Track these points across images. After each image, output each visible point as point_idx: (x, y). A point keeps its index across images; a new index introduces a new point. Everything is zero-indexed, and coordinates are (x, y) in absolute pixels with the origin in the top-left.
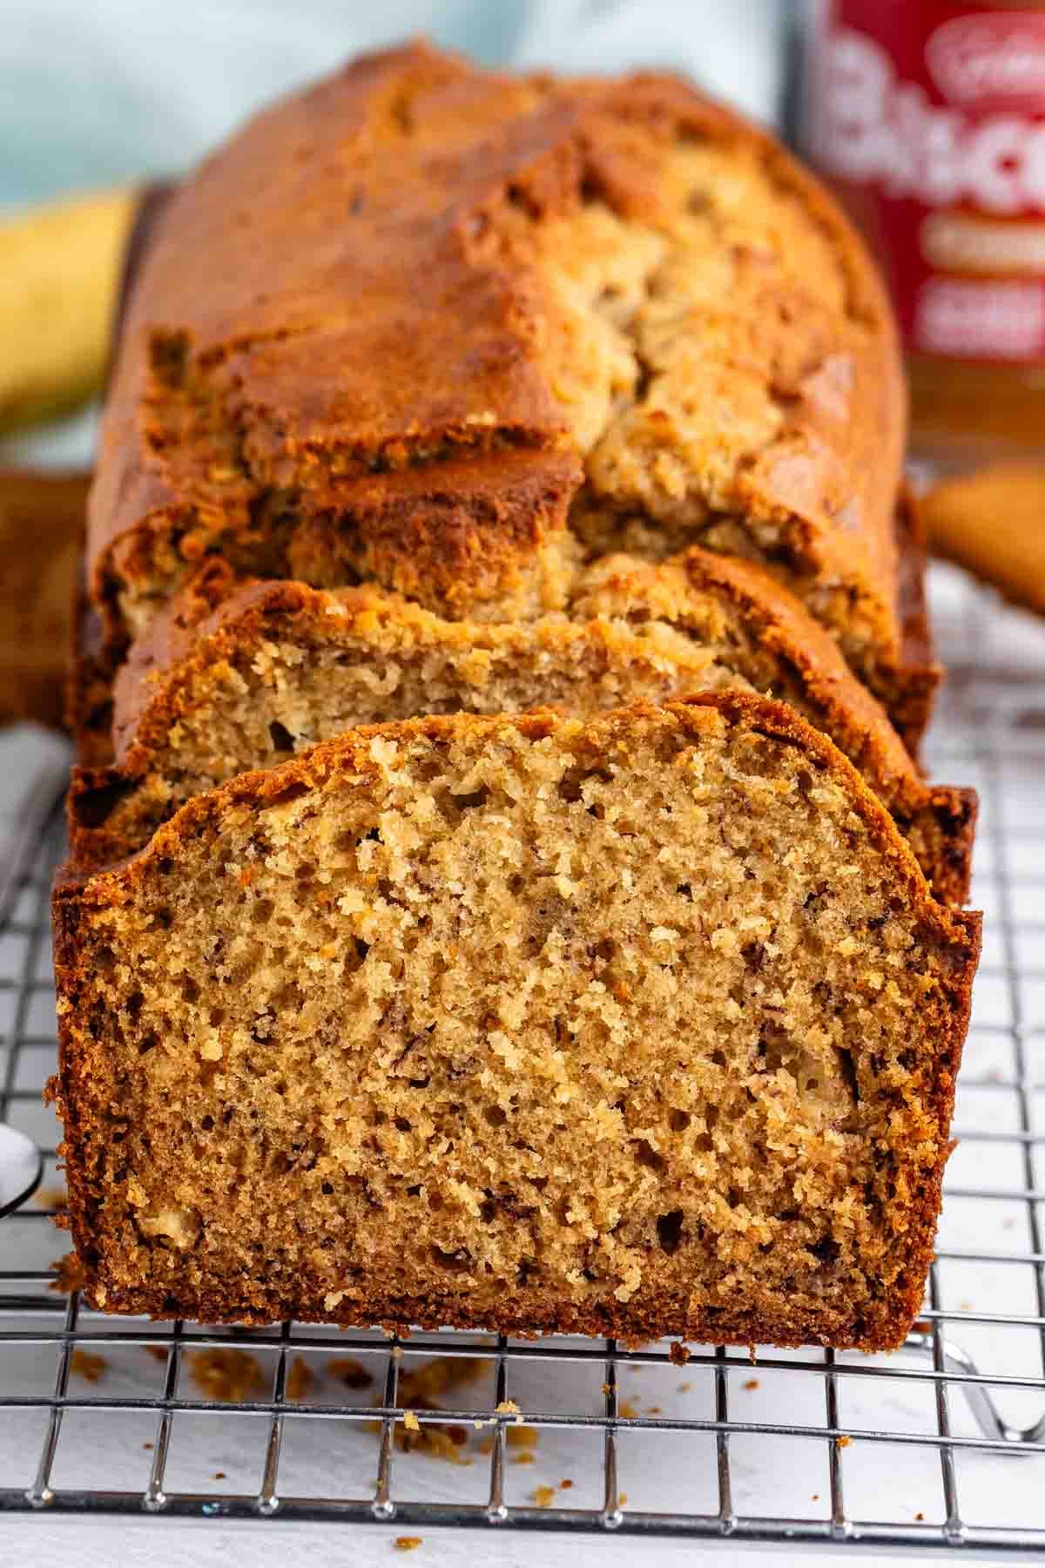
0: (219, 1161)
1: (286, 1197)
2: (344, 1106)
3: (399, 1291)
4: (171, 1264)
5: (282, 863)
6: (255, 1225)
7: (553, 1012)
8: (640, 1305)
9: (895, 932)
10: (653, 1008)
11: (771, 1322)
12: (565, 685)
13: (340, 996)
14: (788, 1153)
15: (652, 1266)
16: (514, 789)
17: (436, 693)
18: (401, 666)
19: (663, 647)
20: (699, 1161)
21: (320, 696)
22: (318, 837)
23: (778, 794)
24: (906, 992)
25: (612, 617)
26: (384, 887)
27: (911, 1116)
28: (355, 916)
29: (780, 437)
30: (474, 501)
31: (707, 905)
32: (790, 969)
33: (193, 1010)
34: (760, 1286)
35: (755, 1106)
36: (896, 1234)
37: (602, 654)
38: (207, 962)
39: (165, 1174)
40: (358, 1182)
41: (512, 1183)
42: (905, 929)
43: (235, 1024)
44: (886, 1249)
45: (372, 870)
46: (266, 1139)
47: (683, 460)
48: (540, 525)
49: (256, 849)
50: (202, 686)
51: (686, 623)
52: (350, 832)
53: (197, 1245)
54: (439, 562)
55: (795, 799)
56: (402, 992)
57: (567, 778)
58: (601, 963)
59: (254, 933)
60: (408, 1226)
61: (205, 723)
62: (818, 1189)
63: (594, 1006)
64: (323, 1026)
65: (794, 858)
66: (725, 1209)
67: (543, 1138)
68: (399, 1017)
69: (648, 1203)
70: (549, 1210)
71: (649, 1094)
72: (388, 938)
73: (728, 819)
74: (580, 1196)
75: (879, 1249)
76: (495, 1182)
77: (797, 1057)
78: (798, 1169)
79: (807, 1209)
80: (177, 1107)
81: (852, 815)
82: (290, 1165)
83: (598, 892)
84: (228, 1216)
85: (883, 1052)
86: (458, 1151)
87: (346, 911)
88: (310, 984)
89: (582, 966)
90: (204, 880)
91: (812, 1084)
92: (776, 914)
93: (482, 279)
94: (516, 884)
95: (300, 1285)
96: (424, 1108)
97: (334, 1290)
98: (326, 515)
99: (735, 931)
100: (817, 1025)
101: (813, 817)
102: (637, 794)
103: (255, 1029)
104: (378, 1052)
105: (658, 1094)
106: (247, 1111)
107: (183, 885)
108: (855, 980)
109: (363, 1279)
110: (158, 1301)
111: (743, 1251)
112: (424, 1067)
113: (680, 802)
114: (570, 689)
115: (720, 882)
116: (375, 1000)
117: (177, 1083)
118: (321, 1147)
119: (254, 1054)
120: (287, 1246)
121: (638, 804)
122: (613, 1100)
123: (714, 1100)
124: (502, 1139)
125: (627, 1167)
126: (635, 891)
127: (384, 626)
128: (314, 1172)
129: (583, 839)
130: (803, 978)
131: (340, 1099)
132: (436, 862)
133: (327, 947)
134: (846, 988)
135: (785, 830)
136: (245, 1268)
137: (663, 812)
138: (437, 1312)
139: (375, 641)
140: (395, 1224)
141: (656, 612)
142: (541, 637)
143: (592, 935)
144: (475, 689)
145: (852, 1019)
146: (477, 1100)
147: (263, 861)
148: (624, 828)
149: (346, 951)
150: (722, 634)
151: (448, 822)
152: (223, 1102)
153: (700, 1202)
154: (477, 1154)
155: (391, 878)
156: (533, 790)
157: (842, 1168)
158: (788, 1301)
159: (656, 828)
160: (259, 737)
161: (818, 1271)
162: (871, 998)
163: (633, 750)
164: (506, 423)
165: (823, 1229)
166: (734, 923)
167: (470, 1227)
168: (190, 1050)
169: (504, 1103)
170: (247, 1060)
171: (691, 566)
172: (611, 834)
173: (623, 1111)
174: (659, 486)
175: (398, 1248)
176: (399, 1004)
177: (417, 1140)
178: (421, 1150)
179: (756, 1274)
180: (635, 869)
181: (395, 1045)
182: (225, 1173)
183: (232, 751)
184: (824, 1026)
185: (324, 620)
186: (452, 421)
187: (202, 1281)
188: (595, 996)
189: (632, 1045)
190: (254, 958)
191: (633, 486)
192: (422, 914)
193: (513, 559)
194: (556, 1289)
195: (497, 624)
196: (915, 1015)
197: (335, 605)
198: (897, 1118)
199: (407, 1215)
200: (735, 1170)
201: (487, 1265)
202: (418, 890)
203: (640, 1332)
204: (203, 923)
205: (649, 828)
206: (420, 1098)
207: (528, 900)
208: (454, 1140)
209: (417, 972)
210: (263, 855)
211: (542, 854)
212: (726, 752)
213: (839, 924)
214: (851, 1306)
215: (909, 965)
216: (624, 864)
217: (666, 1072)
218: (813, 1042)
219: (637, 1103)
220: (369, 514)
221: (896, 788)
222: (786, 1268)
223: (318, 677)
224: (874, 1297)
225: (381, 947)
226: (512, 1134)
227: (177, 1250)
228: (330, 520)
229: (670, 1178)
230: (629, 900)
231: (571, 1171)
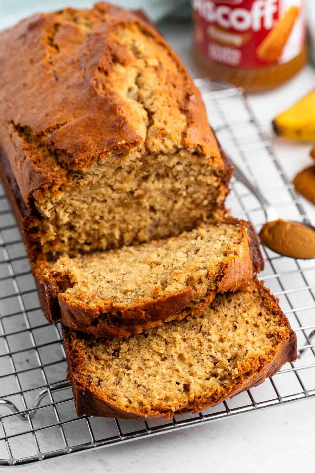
29: (188, 124)
47: (170, 138)
93: (106, 101)
174: (166, 147)
186: (114, 144)
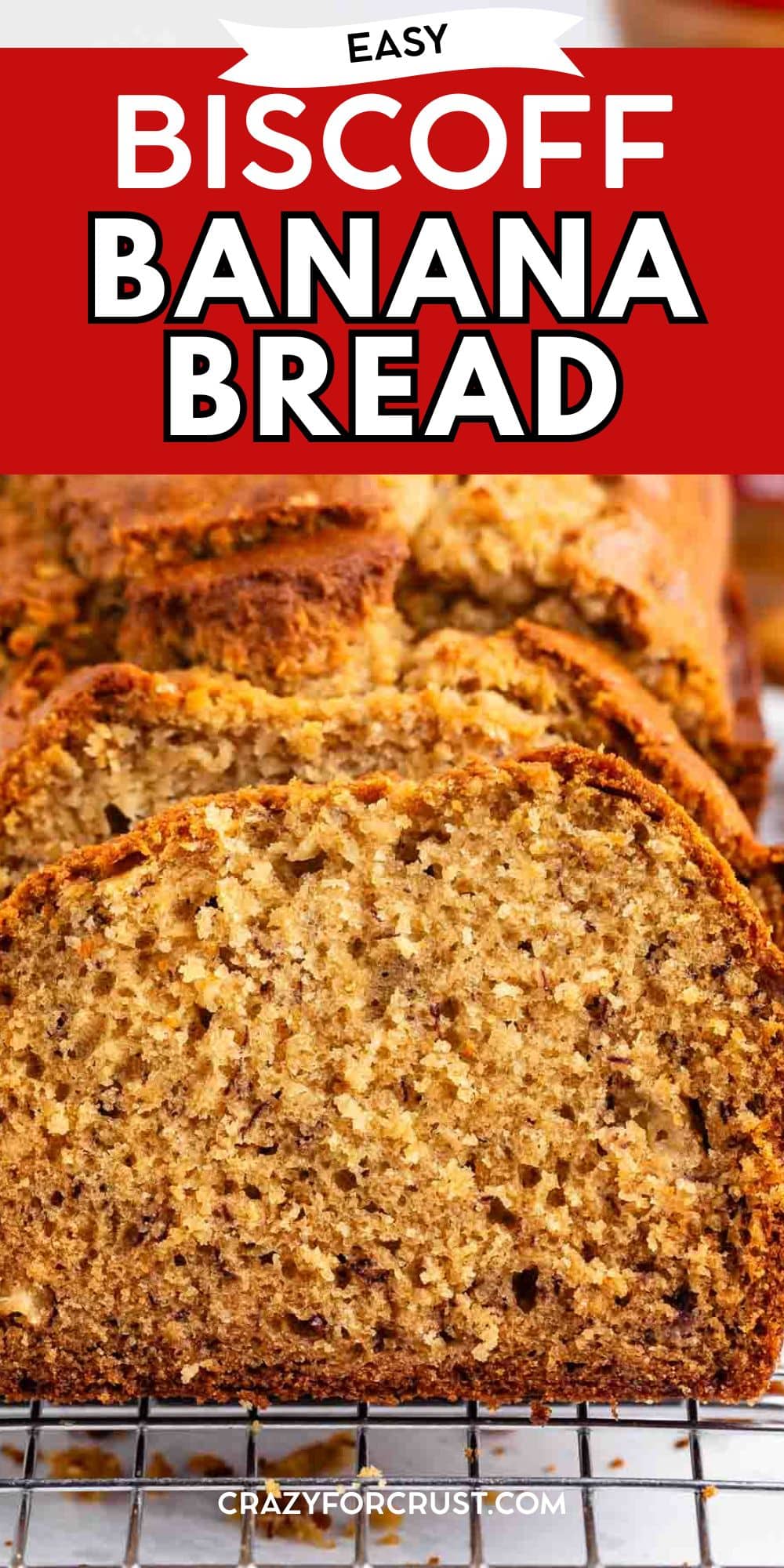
0: (70, 1235)
1: (138, 1270)
2: (193, 1177)
3: (256, 1360)
4: (25, 1342)
5: (122, 933)
6: (109, 1300)
7: (399, 1073)
8: (498, 1364)
9: (738, 979)
10: (499, 1065)
11: (631, 1375)
12: (399, 756)
13: (186, 1064)
14: (640, 1204)
15: (510, 1325)
16: (351, 852)
17: (270, 768)
18: (235, 743)
19: (495, 714)
20: (552, 1216)
21: (153, 777)
22: (156, 906)
23: (616, 847)
24: (751, 1038)
25: (443, 688)
26: (225, 954)
27: (761, 1161)
28: (196, 985)
29: (603, 513)
30: (299, 577)
31: (548, 960)
32: (634, 1020)
33: (38, 1085)
34: (618, 1340)
35: (606, 1159)
36: (752, 1281)
37: (434, 723)
38: (51, 1036)
39: (16, 1252)
40: (210, 1252)
41: (365, 1247)
42: (747, 975)
43: (80, 1098)
44: (743, 1296)
45: (212, 937)
46: (116, 1213)
47: (507, 536)
48: (367, 600)
49: (95, 920)
50: (36, 772)
51: (517, 692)
52: (188, 901)
53: (50, 1323)
54: (268, 639)
55: (631, 851)
56: (247, 1059)
57: (405, 841)
58: (445, 1022)
59: (97, 1005)
60: (263, 1295)
61: (40, 809)
62: (673, 1239)
63: (440, 1065)
64: (170, 1097)
65: (634, 908)
66: (580, 1262)
67: (394, 1200)
68: (245, 1084)
69: (502, 1261)
70: (404, 1272)
71: (499, 1152)
72: (230, 1005)
73: (566, 873)
74: (433, 1257)
75: (737, 1296)
76: (348, 1246)
77: (646, 1109)
78: (652, 1220)
79: (662, 1260)
80: (25, 1183)
81: (689, 864)
82: (141, 1237)
83: (439, 952)
84: (80, 1292)
85: (731, 1099)
86: (310, 1217)
87: (187, 979)
88: (155, 1054)
89: (426, 1026)
90: (45, 955)
91: (662, 1135)
92: (617, 966)
94: (356, 948)
95: (155, 1359)
96: (274, 1176)
97: (190, 1362)
98: (153, 600)
99: (579, 984)
100: (664, 1075)
101: (650, 868)
102: (475, 853)
103: (101, 1102)
104: (226, 1119)
105: (507, 1151)
106: (96, 1184)
107: (24, 961)
108: (700, 1029)
109: (219, 1350)
110: (13, 1381)
111: (600, 1305)
112: (272, 1133)
113: (517, 858)
114: (404, 760)
115: (561, 936)
116: (220, 1068)
117: (25, 1159)
118: (170, 1217)
119: (101, 1127)
120: (141, 1319)
121: (476, 861)
122: (463, 1159)
123: (564, 1154)
124: (354, 1203)
125: (480, 1226)
126: (476, 949)
127: (215, 703)
128: (165, 1244)
129: (421, 900)
130: (648, 1029)
131: (189, 1169)
132: (276, 928)
133: (170, 1016)
134: (691, 1038)
135: (624, 883)
136: (100, 1344)
137: (501, 868)
138: (294, 1381)
139: (207, 719)
140: (249, 1293)
141: (486, 681)
142: (371, 709)
143: (435, 994)
144: (309, 762)
145: (699, 1068)
146: (326, 1165)
147: (103, 931)
148: (463, 887)
149: (189, 1020)
150: (554, 702)
151: (286, 888)
152: (72, 1177)
153: (555, 1258)
154: (329, 1220)
155: (232, 944)
156: (370, 852)
157: (696, 1216)
158: (647, 1353)
159: (495, 886)
160: (94, 821)
161: (676, 1323)
162: (717, 1045)
163: (468, 809)
164: (329, 504)
165: (680, 1279)
166: (576, 977)
167: (324, 1293)
168: (37, 1123)
169: (354, 1167)
170: (94, 1133)
171: (519, 637)
172: (450, 894)
173: (473, 1170)
174: (485, 563)
175: (252, 1317)
176: (244, 1071)
177: (268, 1207)
178: (273, 1216)
179: (614, 1327)
180: (475, 928)
181: (243, 1113)
182: (76, 1248)
183: (68, 836)
184: (671, 1076)
185: (156, 699)
186: (275, 503)
187: (57, 1360)
188: (440, 1056)
189: (480, 1103)
190: (98, 1031)
191: (458, 562)
192: (264, 980)
193: (342, 635)
194: (413, 1352)
195: (328, 697)
196: (762, 1060)
197: (166, 685)
198: (748, 1163)
199: (261, 1284)
200: (589, 1224)
201: (344, 1331)
202: (259, 956)
203: (501, 1392)
204: (45, 997)
205: (487, 885)
206: (270, 1164)
207: (369, 963)
208: (305, 1206)
209: (262, 1038)
210: (102, 927)
211: (381, 915)
212: (561, 808)
213: (681, 974)
214: (710, 1356)
215: (754, 1011)
216: (464, 923)
217: (516, 1128)
218: (661, 1091)
219: (486, 1161)
220: (196, 596)
221: (733, 846)
222: (644, 1321)
223: (151, 758)
224: (733, 1345)
225: (224, 1015)
226: (363, 1197)
227: (31, 1329)
228: (157, 605)
229: (524, 1235)
230: (470, 959)
231: (424, 1232)
